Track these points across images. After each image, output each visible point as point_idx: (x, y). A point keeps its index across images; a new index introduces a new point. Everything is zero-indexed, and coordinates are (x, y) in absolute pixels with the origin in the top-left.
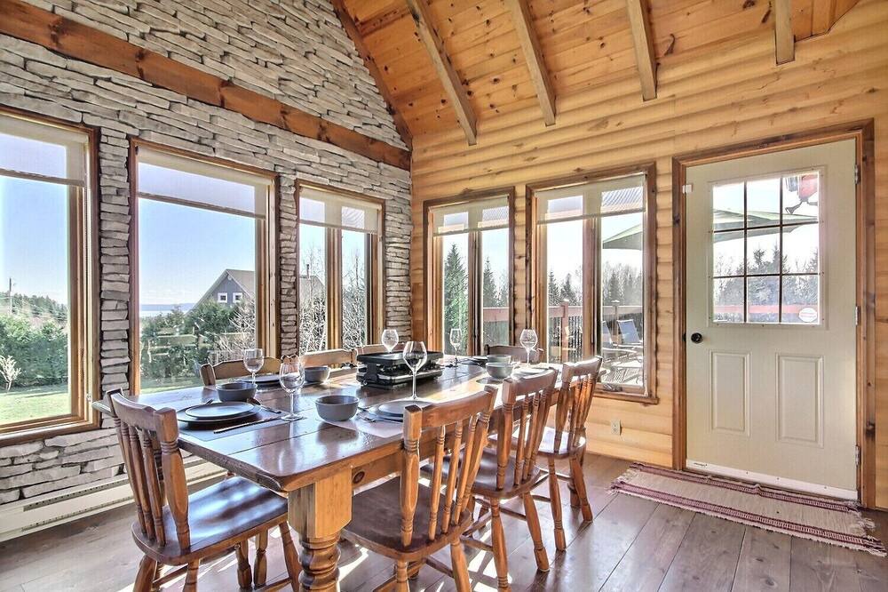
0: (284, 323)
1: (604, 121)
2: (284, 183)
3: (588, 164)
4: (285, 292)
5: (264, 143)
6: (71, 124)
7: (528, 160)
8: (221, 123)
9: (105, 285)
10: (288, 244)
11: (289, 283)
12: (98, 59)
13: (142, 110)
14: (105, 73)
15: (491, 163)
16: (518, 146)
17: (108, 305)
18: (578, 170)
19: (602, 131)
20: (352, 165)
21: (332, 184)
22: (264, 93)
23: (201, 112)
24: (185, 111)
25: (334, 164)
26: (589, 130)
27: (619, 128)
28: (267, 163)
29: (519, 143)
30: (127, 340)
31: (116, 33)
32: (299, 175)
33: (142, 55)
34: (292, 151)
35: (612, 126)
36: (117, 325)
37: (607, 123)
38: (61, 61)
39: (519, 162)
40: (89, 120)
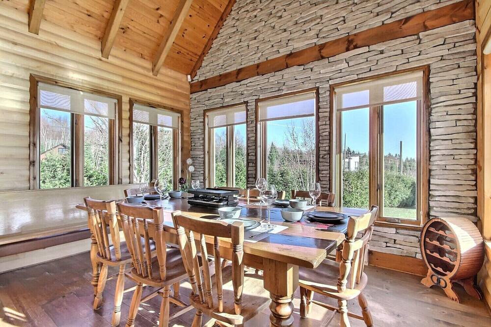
0: (320, 175)
2: (321, 91)
4: (321, 156)
5: (308, 73)
6: (241, 103)
8: (285, 76)
10: (324, 127)
11: (325, 151)
12: (247, 77)
13: (259, 88)
14: (249, 80)
20: (382, 52)
21: (360, 76)
23: (279, 76)
24: (272, 79)
25: (362, 61)
28: (310, 85)
30: (254, 178)
31: (252, 63)
32: (331, 82)
33: (258, 66)
34: (326, 69)
40: (245, 100)
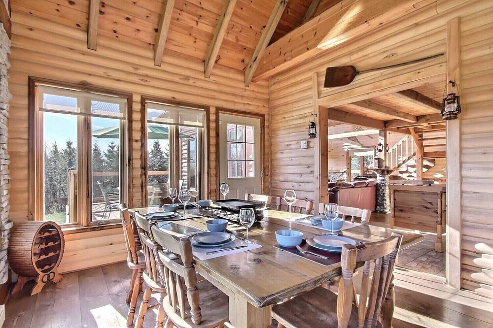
1: (187, 78)
3: (179, 97)
7: (142, 80)
15: (110, 71)
16: (134, 68)
18: (174, 98)
19: (186, 82)
26: (180, 79)
27: (194, 84)
29: (136, 67)
35: (191, 82)
37: (189, 79)
39: (135, 79)
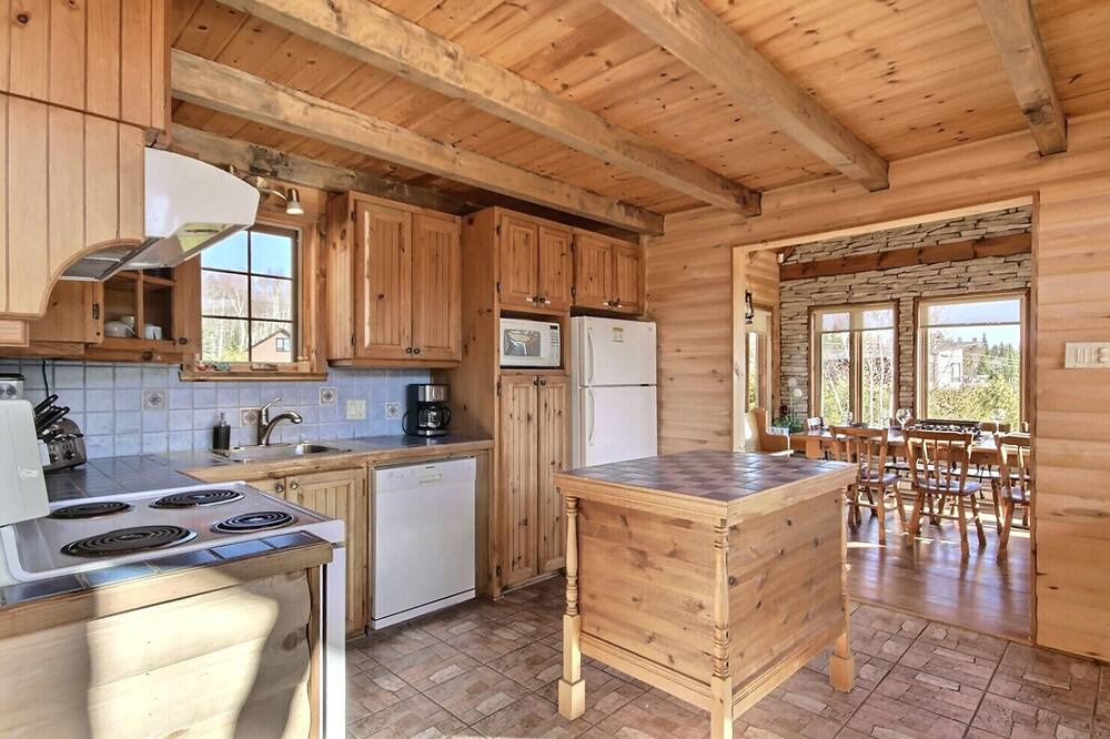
6: (887, 301)
8: (972, 269)
9: (902, 378)
12: (899, 264)
13: (921, 281)
14: (903, 269)
17: (903, 388)
22: (1014, 232)
23: (959, 267)
24: (946, 271)
31: (907, 246)
33: (921, 251)
36: (907, 399)
38: (882, 273)
40: (894, 297)
